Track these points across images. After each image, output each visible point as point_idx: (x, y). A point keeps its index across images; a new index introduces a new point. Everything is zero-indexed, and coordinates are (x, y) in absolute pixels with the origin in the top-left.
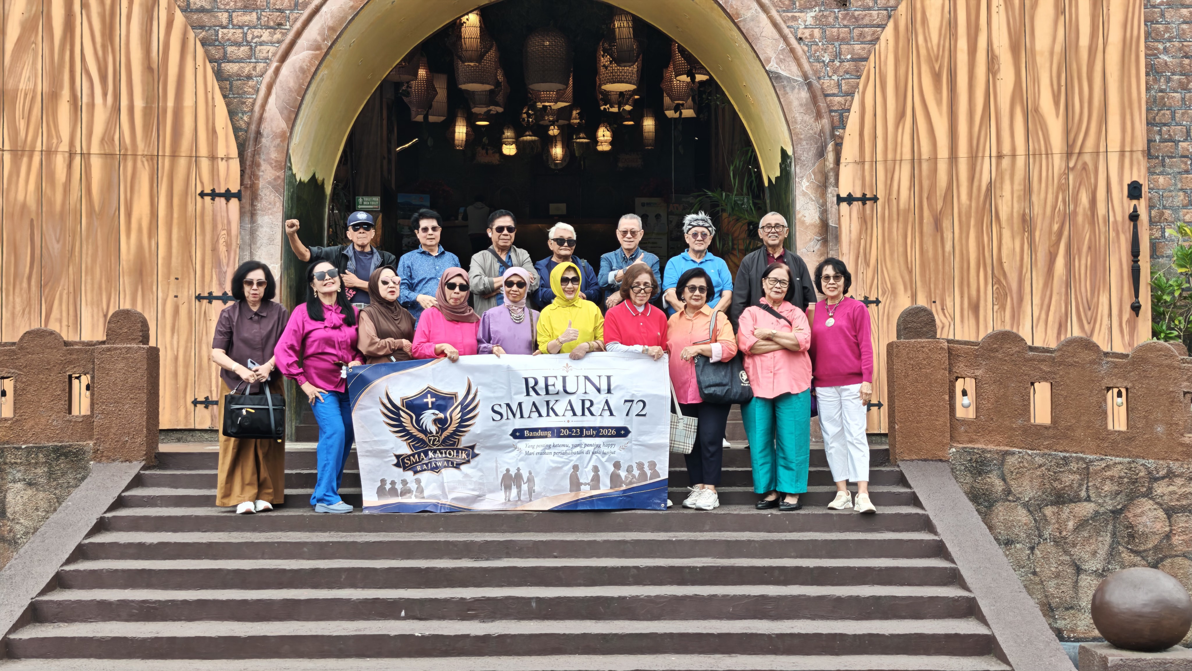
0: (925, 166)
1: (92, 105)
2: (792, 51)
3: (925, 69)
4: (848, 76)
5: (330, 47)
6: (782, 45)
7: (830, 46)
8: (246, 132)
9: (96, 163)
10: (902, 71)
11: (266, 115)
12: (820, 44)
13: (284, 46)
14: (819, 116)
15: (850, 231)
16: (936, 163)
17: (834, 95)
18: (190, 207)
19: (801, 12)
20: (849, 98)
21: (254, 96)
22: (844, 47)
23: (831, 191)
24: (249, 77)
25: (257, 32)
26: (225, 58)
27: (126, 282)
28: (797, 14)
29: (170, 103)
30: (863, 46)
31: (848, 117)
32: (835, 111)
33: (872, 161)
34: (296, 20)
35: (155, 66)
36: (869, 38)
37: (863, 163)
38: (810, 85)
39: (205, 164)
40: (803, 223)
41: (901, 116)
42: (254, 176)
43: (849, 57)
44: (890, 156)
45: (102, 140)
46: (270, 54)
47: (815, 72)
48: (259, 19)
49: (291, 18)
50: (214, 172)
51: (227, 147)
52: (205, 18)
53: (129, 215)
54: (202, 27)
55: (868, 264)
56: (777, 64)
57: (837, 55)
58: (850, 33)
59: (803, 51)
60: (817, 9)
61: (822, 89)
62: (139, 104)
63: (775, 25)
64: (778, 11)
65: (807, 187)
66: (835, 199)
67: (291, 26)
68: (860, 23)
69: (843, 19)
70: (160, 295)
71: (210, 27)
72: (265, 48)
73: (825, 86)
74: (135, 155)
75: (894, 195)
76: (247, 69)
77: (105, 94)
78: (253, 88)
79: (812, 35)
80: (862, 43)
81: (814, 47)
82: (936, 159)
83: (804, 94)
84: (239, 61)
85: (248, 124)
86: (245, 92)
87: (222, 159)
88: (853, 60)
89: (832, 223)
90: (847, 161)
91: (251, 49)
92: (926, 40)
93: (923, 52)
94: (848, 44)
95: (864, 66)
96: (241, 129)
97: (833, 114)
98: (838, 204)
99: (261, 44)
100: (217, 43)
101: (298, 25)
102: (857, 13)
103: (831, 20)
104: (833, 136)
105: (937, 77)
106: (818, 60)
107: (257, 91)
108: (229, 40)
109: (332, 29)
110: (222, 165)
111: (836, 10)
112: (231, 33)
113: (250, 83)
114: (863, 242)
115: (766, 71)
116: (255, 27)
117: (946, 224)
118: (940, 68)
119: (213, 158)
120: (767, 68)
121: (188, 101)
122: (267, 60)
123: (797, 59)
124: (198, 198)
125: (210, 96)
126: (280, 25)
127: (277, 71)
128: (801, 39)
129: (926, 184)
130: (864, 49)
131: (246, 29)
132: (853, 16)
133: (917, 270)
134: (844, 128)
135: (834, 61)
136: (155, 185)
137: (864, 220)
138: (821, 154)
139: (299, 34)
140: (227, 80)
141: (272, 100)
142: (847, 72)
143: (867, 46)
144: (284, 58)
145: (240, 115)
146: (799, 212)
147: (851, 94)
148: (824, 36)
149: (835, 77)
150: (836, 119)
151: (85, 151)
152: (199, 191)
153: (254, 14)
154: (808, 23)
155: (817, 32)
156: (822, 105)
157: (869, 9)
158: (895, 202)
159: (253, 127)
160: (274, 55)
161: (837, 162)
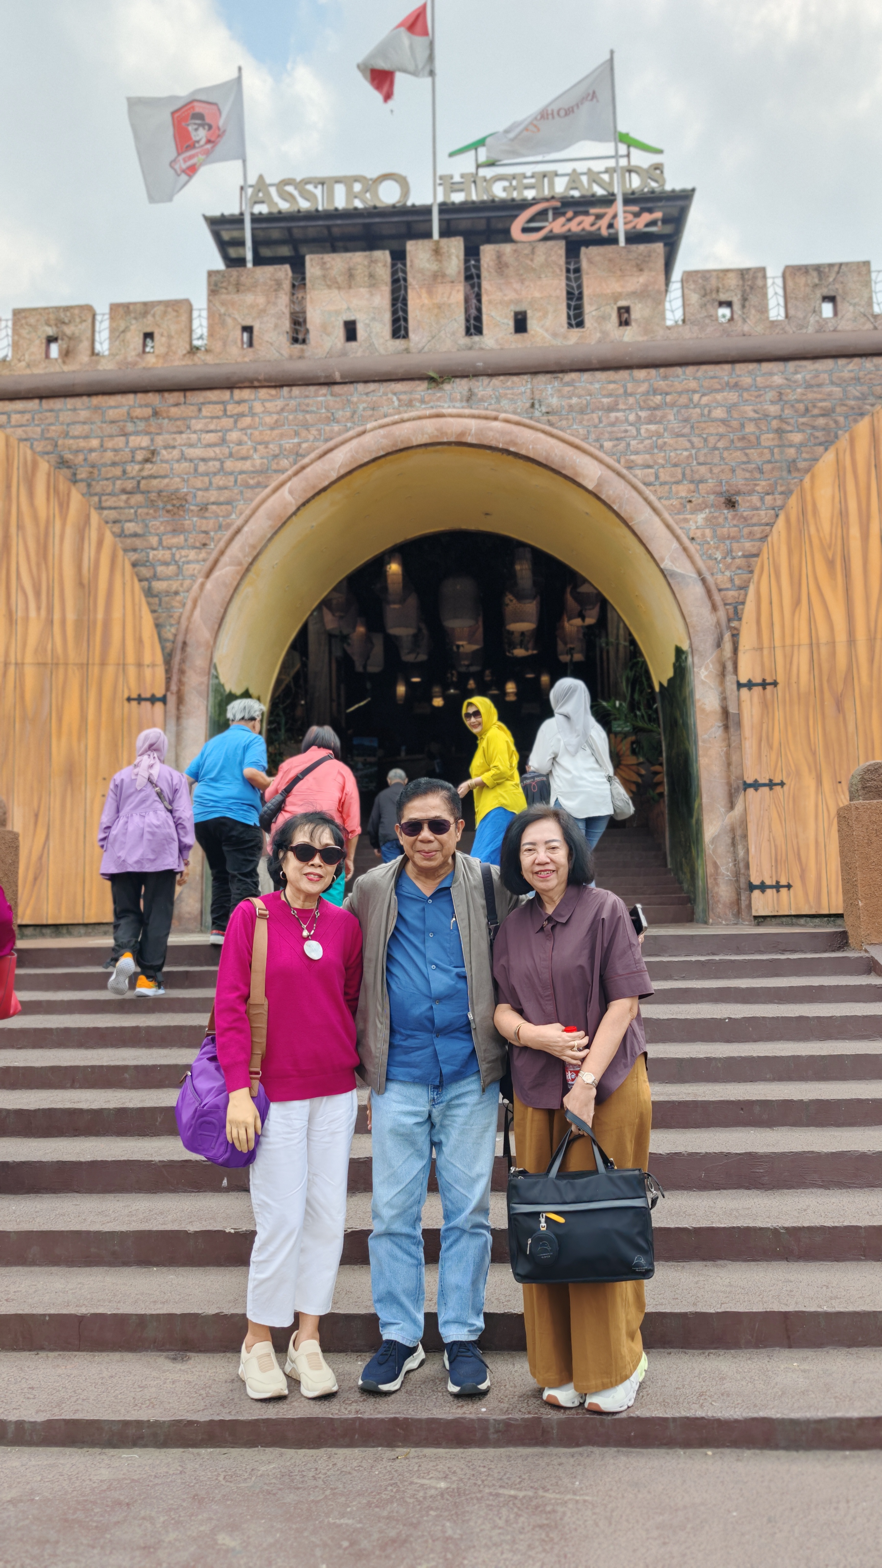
0: (824, 650)
1: (26, 619)
2: (685, 549)
3: (818, 557)
4: (740, 571)
5: (251, 564)
6: (675, 544)
7: (722, 545)
8: (173, 642)
9: (30, 673)
10: (795, 561)
11: (191, 626)
12: (712, 543)
13: (208, 564)
14: (714, 608)
15: (752, 716)
16: (834, 647)
17: (727, 589)
18: (118, 712)
19: (692, 514)
20: (742, 592)
21: (181, 610)
22: (735, 546)
23: (730, 679)
24: (176, 593)
25: (184, 552)
26: (155, 577)
27: (57, 783)
28: (688, 516)
29: (100, 616)
30: (752, 543)
31: (743, 609)
32: (729, 604)
33: (770, 648)
34: (220, 539)
35: (86, 581)
36: (758, 536)
37: (761, 649)
38: (704, 581)
39: (132, 671)
40: (703, 710)
41: (797, 603)
42: (180, 682)
43: (740, 554)
44: (788, 642)
45: (36, 651)
46: (196, 572)
47: (709, 569)
48: (186, 540)
49: (216, 538)
50: (140, 678)
51: (153, 654)
52: (138, 542)
53: (60, 720)
54: (135, 550)
55: (771, 747)
56: (672, 562)
57: (729, 552)
58: (740, 531)
59: (696, 549)
60: (707, 511)
61: (716, 584)
62: (71, 616)
63: (668, 526)
64: (670, 514)
65: (706, 677)
66: (735, 687)
67: (215, 546)
68: (749, 522)
69: (733, 519)
70: (89, 795)
71: (142, 550)
72: (192, 566)
73: (718, 581)
74: (66, 664)
75: (794, 678)
76: (175, 585)
77: (39, 609)
78: (180, 602)
79: (703, 535)
80: (752, 540)
81: (706, 546)
82: (834, 643)
83: (698, 589)
84: (168, 578)
85: (175, 635)
86: (172, 607)
87: (148, 666)
88: (744, 556)
89: (732, 710)
90: (747, 647)
91: (179, 567)
92: (818, 530)
93: (816, 542)
94: (738, 542)
95: (757, 562)
96: (167, 640)
97: (728, 607)
98: (738, 689)
99: (188, 562)
100: (148, 564)
101: (222, 544)
102: (745, 514)
103: (721, 520)
104: (730, 628)
105: (831, 564)
106: (710, 557)
107: (184, 605)
108: (159, 560)
109: (253, 547)
110: (148, 672)
111: (726, 511)
112: (162, 554)
113: (178, 598)
114: (765, 726)
115: (662, 571)
116: (182, 548)
117: (848, 705)
118: (833, 556)
119: (139, 665)
120: (662, 566)
121: (117, 614)
122: (193, 577)
123: (690, 557)
124: (126, 703)
125: (137, 608)
126: (205, 545)
127: (202, 585)
128: (693, 539)
129: (825, 666)
130: (753, 546)
131: (174, 550)
132: (742, 517)
133: (821, 751)
134: (740, 619)
135: (725, 558)
136: (85, 691)
137: (765, 705)
138: (719, 644)
139: (222, 553)
140: (156, 596)
141: (197, 612)
142: (739, 568)
143: (757, 544)
144: (208, 575)
145: (168, 627)
146: (699, 700)
147: (744, 588)
148: (714, 535)
149: (728, 573)
150: (731, 611)
151: (19, 661)
152: (126, 696)
153: (182, 537)
154: (699, 524)
155: (708, 532)
156: (717, 597)
157: (757, 509)
158: (795, 686)
159: (180, 639)
160: (199, 572)
161: (735, 650)
